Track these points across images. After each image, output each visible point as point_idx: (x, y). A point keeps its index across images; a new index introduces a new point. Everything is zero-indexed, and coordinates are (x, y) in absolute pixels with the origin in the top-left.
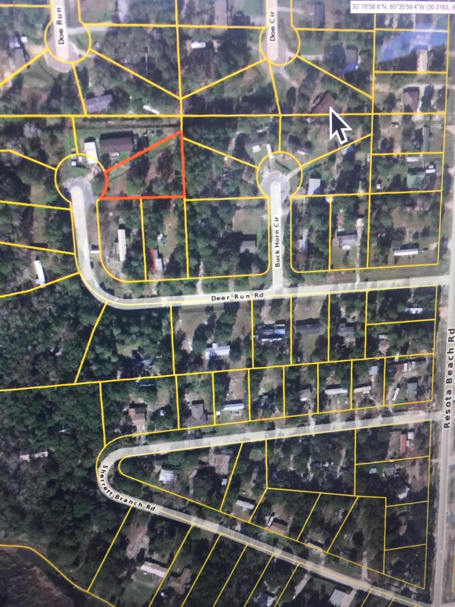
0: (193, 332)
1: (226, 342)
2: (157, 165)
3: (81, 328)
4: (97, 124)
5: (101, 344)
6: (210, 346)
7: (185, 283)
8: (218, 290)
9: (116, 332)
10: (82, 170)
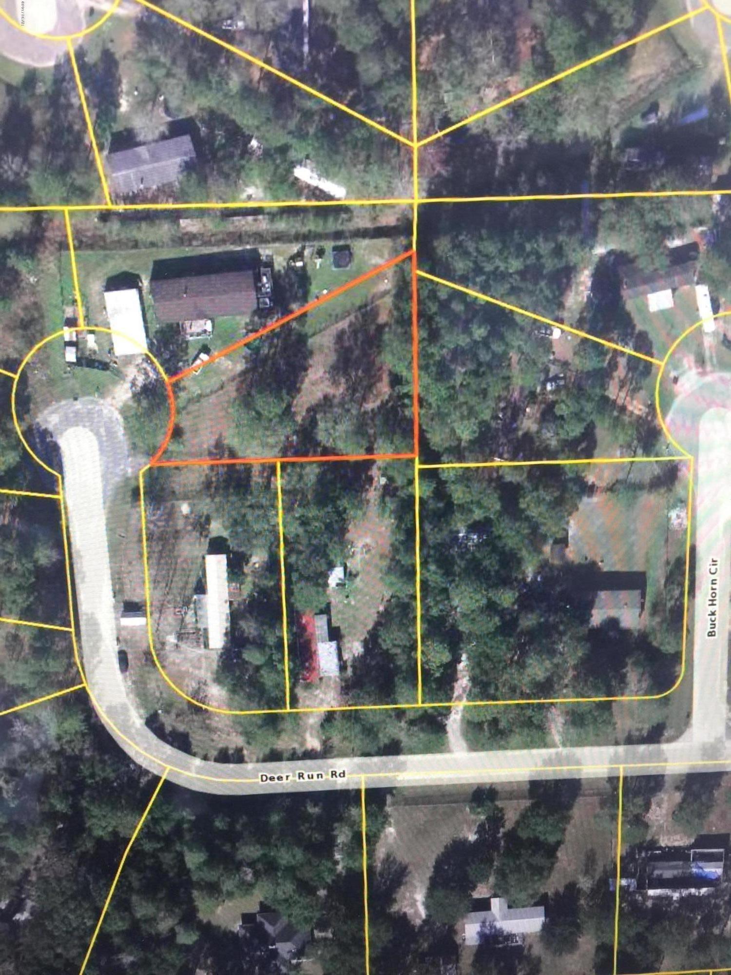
0: (431, 863)
1: (532, 896)
2: (332, 358)
3: (90, 845)
4: (144, 232)
5: (149, 891)
6: (484, 905)
7: (411, 716)
8: (515, 739)
9: (193, 859)
10: (95, 374)
